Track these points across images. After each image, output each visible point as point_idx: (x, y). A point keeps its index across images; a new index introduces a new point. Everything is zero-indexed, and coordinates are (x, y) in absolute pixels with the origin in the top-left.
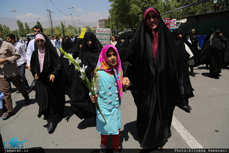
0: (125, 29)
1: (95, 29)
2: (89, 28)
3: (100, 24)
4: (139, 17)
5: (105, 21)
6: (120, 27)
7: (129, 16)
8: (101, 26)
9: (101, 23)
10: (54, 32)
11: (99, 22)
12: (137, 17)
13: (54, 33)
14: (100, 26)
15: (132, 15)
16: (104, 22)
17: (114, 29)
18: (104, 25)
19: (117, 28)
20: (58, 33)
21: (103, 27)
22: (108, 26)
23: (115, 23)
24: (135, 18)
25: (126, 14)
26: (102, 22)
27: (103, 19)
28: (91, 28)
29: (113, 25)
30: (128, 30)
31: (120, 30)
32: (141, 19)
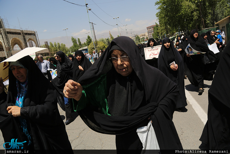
0: (176, 33)
1: (144, 37)
2: (138, 37)
3: (148, 31)
4: (193, 16)
5: (153, 27)
6: (171, 31)
7: (180, 17)
8: (150, 33)
9: (150, 30)
10: (98, 44)
11: (148, 29)
12: (190, 16)
13: (98, 46)
14: (148, 33)
15: (184, 14)
16: (152, 29)
17: (163, 34)
18: (153, 32)
19: (167, 33)
20: (102, 45)
21: (151, 33)
22: (157, 32)
23: (164, 28)
24: (188, 18)
25: (176, 15)
26: (151, 28)
27: (152, 26)
28: (139, 36)
29: (162, 30)
30: (180, 33)
31: (170, 34)
32: (195, 18)
